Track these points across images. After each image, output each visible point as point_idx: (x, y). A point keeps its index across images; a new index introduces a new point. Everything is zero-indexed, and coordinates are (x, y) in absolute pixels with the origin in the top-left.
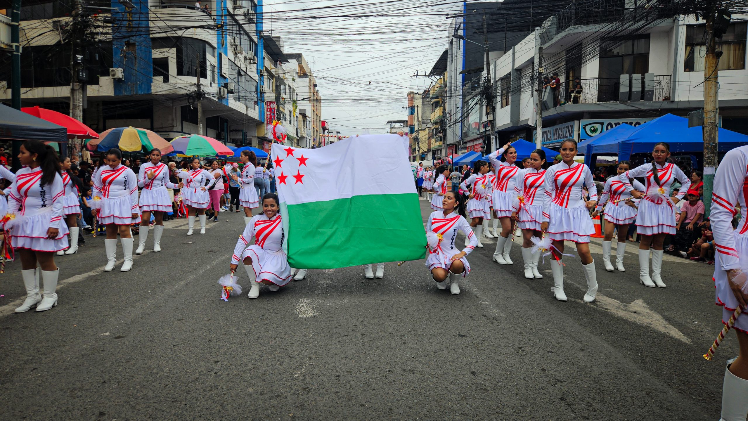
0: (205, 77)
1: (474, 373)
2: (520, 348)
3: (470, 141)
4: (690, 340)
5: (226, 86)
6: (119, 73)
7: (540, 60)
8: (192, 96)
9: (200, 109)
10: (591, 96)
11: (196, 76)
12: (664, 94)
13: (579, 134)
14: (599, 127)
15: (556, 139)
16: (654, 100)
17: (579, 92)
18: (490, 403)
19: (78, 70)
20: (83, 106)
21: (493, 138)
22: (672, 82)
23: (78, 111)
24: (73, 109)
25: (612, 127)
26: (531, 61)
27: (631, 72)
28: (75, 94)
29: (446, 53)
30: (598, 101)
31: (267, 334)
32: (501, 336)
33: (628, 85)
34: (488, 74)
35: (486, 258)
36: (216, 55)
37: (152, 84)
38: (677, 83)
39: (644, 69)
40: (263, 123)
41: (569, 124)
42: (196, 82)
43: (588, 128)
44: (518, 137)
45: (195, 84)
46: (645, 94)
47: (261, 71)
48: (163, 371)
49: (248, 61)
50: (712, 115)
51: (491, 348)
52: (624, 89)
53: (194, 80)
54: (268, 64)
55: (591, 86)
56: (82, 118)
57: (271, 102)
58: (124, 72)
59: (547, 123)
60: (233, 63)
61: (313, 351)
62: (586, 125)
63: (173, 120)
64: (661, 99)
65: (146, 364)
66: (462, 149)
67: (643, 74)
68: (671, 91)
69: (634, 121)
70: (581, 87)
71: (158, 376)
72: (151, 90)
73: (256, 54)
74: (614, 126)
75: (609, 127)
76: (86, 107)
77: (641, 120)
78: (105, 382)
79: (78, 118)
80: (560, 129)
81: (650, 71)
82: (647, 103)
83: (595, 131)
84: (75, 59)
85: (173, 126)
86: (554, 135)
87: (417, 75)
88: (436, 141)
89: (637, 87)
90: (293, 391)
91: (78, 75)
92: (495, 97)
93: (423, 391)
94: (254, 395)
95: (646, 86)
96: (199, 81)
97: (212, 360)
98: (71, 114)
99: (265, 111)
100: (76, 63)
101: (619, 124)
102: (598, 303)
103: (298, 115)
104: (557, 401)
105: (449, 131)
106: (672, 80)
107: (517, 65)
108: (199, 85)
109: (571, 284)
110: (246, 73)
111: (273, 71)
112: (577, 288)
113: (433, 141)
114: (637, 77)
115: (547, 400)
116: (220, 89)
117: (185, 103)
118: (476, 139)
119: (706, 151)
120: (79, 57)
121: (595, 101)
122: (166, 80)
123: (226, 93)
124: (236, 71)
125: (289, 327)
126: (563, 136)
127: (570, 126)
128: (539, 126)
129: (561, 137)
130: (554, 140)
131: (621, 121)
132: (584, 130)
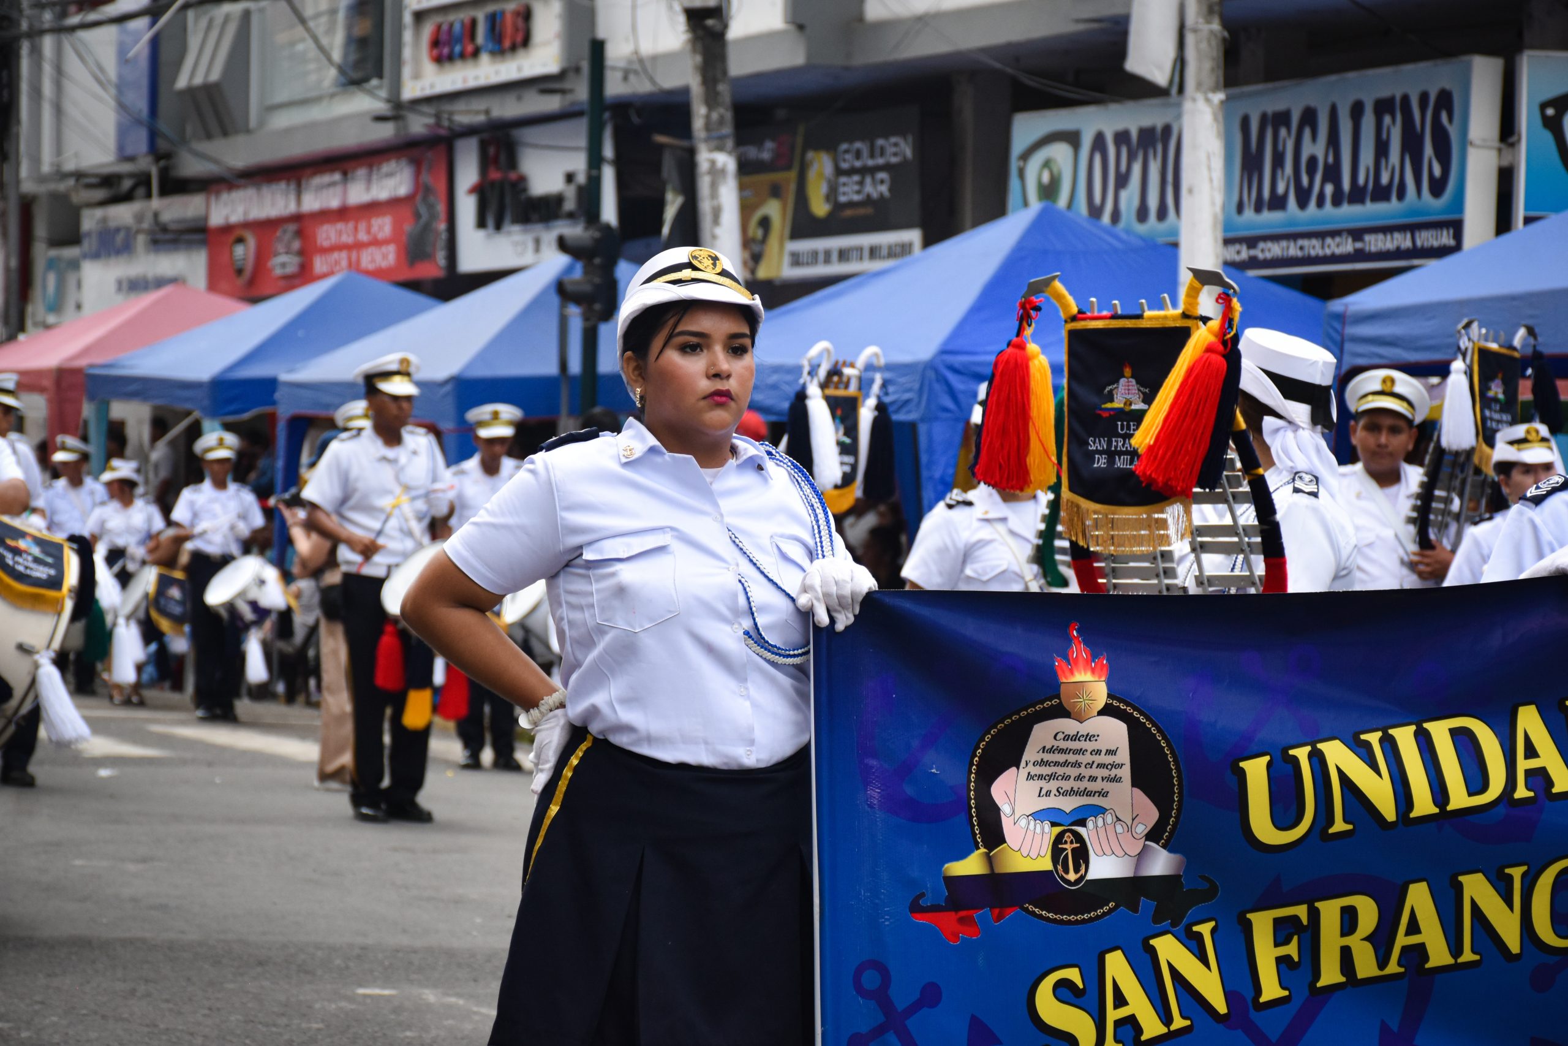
3: (266, 172)
13: (1506, 178)
15: (1278, 203)
21: (717, 173)
41: (1413, 79)
44: (821, 166)
80: (1309, 117)
126: (1346, 185)
127: (1424, 98)
128: (1199, 86)
129: (1329, 189)
130: (1249, 214)
132: (1548, 137)
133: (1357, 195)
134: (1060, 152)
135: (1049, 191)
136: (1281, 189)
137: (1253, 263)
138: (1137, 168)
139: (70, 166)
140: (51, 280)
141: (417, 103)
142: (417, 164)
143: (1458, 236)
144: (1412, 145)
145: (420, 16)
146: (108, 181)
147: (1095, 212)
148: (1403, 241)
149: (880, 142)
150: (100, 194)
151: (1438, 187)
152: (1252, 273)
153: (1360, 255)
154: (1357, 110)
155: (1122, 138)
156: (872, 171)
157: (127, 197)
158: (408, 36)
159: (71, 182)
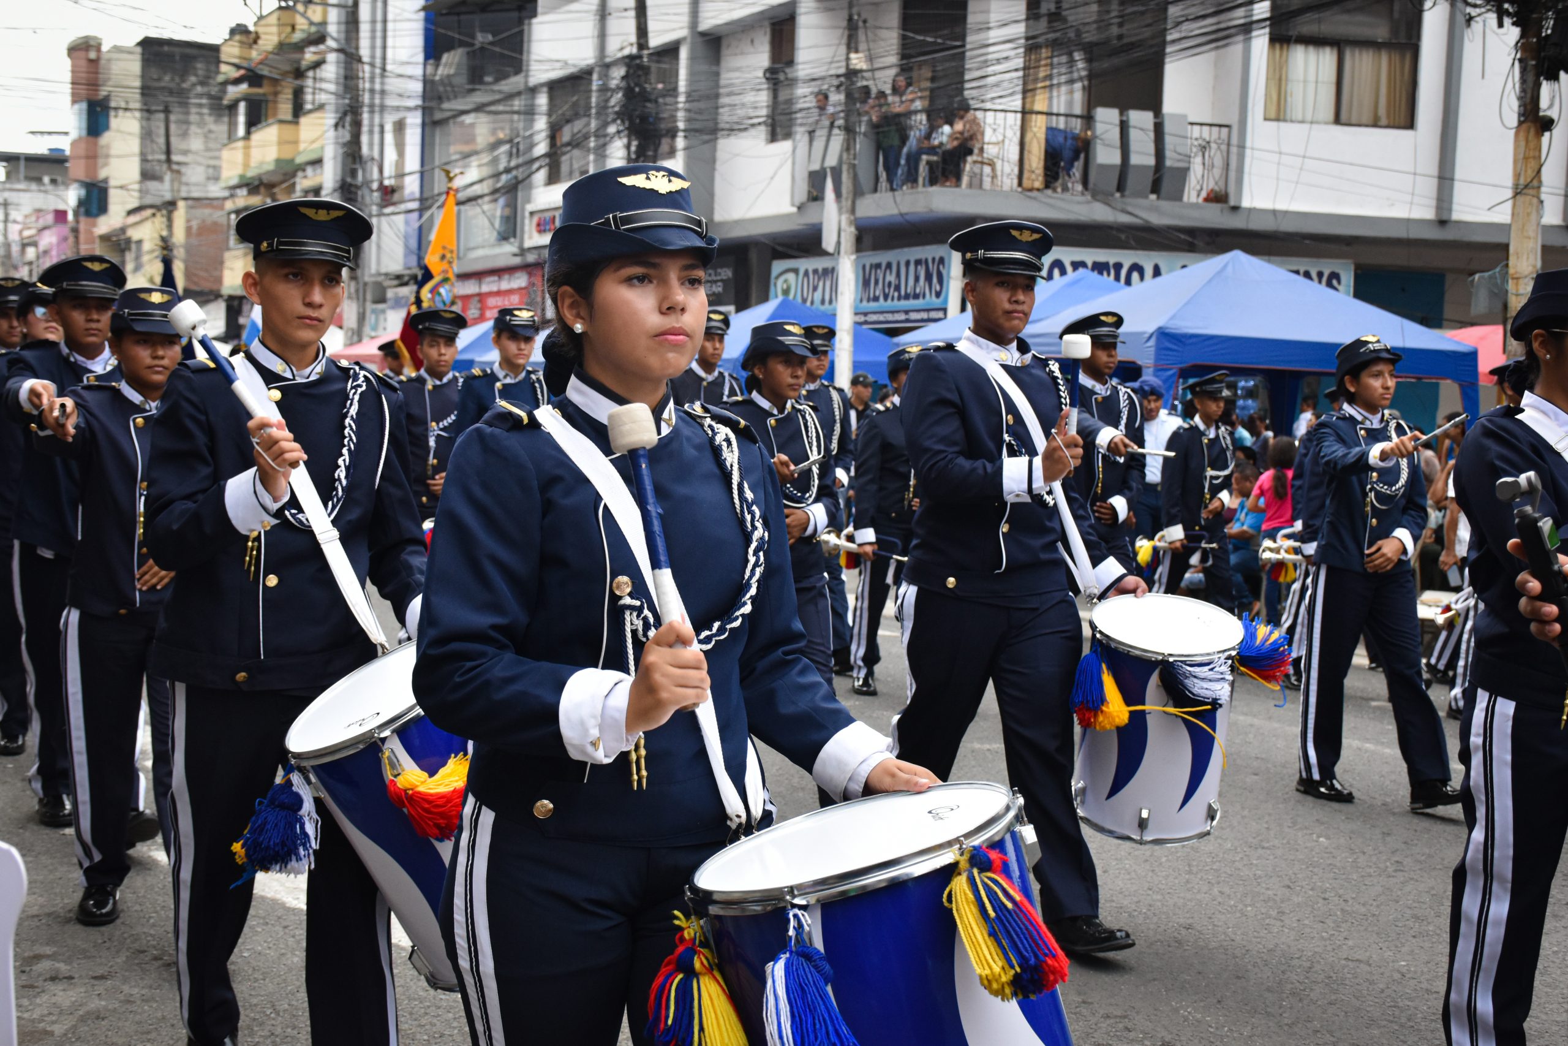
3: (466, 276)
7: (850, 27)
10: (1001, 168)
12: (1215, 180)
15: (876, 299)
16: (1185, 198)
25: (1063, 272)
26: (778, 19)
27: (1124, 104)
33: (1118, 143)
38: (1248, 152)
39: (1153, 100)
41: (930, 252)
46: (1163, 179)
52: (1106, 155)
64: (1201, 198)
67: (1155, 114)
68: (1232, 175)
69: (1127, 258)
74: (1069, 269)
75: (1056, 272)
77: (1148, 260)
80: (889, 266)
82: (1164, 204)
86: (866, 284)
89: (1143, 155)
92: (673, 133)
95: (1169, 153)
101: (1083, 264)
106: (1234, 141)
107: (708, 22)
114: (1142, 119)
121: (1012, 183)
126: (903, 293)
127: (934, 259)
128: (846, 253)
129: (896, 294)
130: (865, 303)
131: (1090, 255)
133: (907, 297)
134: (791, 276)
135: (786, 292)
136: (877, 293)
137: (866, 322)
138: (821, 284)
139: (383, 270)
140: (373, 317)
141: (530, 249)
142: (530, 274)
143: (945, 314)
144: (929, 278)
145: (532, 213)
146: (398, 277)
147: (804, 301)
148: (924, 315)
149: (719, 270)
150: (395, 282)
151: (938, 295)
152: (865, 327)
153: (907, 321)
154: (908, 263)
155: (815, 271)
156: (715, 282)
157: (406, 284)
158: (527, 221)
159: (383, 277)
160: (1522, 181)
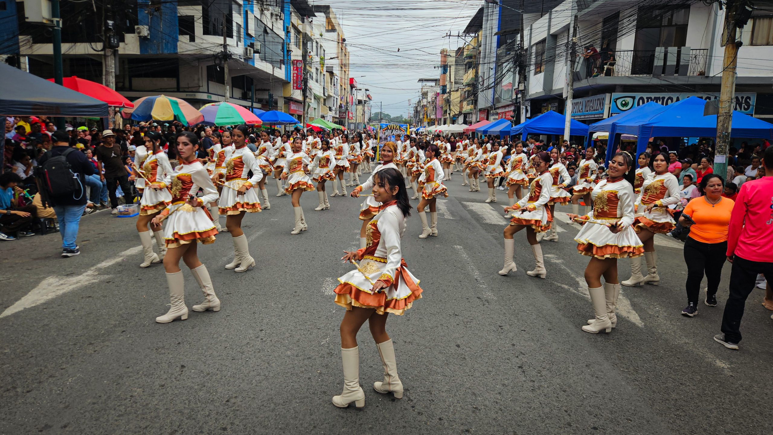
0: (231, 36)
1: (458, 346)
2: (500, 326)
3: (502, 107)
4: (643, 324)
5: (252, 45)
6: (145, 31)
7: (575, 30)
8: (219, 58)
9: (226, 70)
10: (624, 69)
11: (222, 35)
12: (700, 68)
13: (610, 108)
14: (630, 100)
15: (588, 111)
16: (688, 74)
17: (612, 64)
18: (465, 368)
19: (110, 35)
20: (115, 72)
21: (523, 108)
22: (708, 57)
23: (111, 77)
24: (106, 75)
25: (643, 103)
26: (567, 28)
27: (666, 45)
28: (107, 60)
29: (481, 11)
30: (632, 74)
31: (299, 309)
32: (488, 316)
33: (663, 58)
34: (521, 41)
35: (495, 241)
36: (242, 12)
37: (179, 43)
38: (713, 58)
39: (681, 41)
40: (289, 83)
41: (601, 96)
42: (222, 42)
43: (619, 102)
45: (221, 45)
46: (680, 69)
47: (287, 28)
48: (221, 336)
49: (274, 19)
50: (727, 105)
51: (477, 326)
52: (658, 62)
53: (220, 40)
54: (295, 20)
55: (625, 58)
56: (114, 84)
57: (297, 61)
58: (149, 30)
59: (577, 94)
60: (259, 21)
61: (336, 324)
62: (617, 99)
63: (199, 80)
64: (695, 74)
65: (207, 330)
66: (493, 115)
67: (679, 48)
68: (707, 66)
69: (666, 95)
70: (614, 60)
71: (218, 340)
72: (177, 49)
73: (282, 10)
74: (646, 100)
75: (641, 101)
76: (118, 74)
77: (674, 96)
78: (179, 343)
79: (111, 84)
81: (687, 45)
82: (681, 77)
83: (626, 104)
84: (107, 25)
85: (199, 86)
86: (586, 106)
87: (450, 35)
88: (468, 105)
89: (672, 61)
90: (320, 355)
91: (110, 41)
93: (417, 358)
94: (291, 357)
95: (681, 60)
96: (225, 41)
97: (258, 329)
98: (104, 82)
99: (292, 72)
100: (108, 29)
101: (651, 98)
102: (579, 289)
103: (325, 73)
104: (516, 368)
105: (480, 96)
106: (708, 55)
107: (552, 31)
108: (225, 46)
109: (564, 269)
110: (272, 30)
111: (300, 28)
112: (568, 273)
113: (465, 103)
114: (673, 50)
115: (509, 367)
116: (246, 49)
117: (211, 63)
118: (508, 106)
119: (718, 140)
120: (110, 23)
121: (628, 74)
122: (192, 39)
123: (252, 54)
124: (263, 29)
125: (317, 303)
127: (602, 98)
129: (592, 109)
131: (653, 95)
132: (615, 103)
133: (595, 110)
136: (588, 109)
137: (585, 118)
138: (576, 107)
142: (515, 106)
143: (603, 115)
144: (600, 104)
148: (598, 116)
151: (602, 109)
153: (594, 117)
154: (596, 100)
155: (575, 103)
160: (726, 66)
